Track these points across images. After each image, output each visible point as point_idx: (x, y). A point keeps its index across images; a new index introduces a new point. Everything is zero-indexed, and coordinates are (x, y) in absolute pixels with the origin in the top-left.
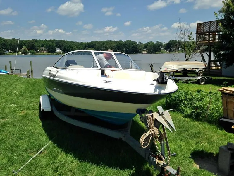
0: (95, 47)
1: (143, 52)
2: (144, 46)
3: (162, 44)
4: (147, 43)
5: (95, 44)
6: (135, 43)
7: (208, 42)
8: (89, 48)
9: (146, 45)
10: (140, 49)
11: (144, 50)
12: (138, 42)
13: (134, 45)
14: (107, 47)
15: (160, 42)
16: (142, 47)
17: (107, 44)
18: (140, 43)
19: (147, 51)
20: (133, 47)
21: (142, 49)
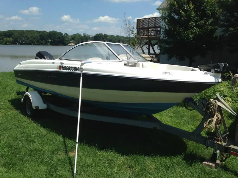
0: (13, 36)
1: (70, 44)
2: (71, 38)
3: (90, 37)
4: (74, 34)
5: (13, 33)
6: (61, 34)
7: (147, 36)
8: (5, 37)
9: (73, 37)
10: (67, 41)
11: (71, 42)
12: (64, 33)
13: (60, 36)
14: (28, 37)
15: (87, 35)
16: (69, 39)
17: (28, 34)
18: (66, 34)
19: (75, 43)
20: (59, 38)
21: (69, 41)
